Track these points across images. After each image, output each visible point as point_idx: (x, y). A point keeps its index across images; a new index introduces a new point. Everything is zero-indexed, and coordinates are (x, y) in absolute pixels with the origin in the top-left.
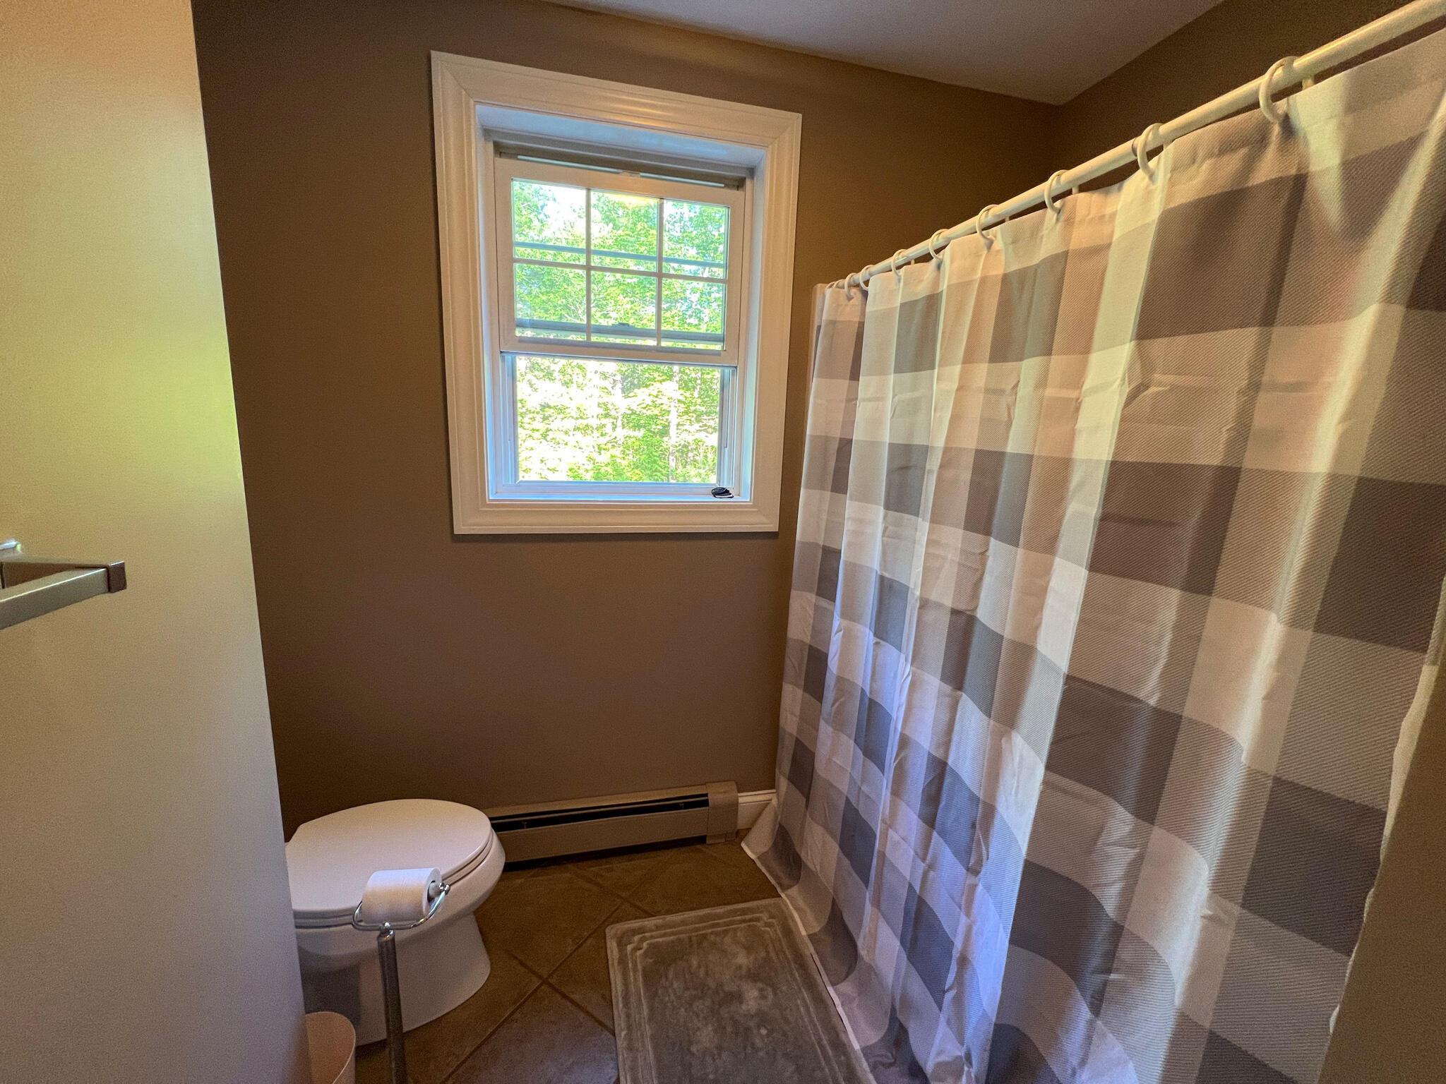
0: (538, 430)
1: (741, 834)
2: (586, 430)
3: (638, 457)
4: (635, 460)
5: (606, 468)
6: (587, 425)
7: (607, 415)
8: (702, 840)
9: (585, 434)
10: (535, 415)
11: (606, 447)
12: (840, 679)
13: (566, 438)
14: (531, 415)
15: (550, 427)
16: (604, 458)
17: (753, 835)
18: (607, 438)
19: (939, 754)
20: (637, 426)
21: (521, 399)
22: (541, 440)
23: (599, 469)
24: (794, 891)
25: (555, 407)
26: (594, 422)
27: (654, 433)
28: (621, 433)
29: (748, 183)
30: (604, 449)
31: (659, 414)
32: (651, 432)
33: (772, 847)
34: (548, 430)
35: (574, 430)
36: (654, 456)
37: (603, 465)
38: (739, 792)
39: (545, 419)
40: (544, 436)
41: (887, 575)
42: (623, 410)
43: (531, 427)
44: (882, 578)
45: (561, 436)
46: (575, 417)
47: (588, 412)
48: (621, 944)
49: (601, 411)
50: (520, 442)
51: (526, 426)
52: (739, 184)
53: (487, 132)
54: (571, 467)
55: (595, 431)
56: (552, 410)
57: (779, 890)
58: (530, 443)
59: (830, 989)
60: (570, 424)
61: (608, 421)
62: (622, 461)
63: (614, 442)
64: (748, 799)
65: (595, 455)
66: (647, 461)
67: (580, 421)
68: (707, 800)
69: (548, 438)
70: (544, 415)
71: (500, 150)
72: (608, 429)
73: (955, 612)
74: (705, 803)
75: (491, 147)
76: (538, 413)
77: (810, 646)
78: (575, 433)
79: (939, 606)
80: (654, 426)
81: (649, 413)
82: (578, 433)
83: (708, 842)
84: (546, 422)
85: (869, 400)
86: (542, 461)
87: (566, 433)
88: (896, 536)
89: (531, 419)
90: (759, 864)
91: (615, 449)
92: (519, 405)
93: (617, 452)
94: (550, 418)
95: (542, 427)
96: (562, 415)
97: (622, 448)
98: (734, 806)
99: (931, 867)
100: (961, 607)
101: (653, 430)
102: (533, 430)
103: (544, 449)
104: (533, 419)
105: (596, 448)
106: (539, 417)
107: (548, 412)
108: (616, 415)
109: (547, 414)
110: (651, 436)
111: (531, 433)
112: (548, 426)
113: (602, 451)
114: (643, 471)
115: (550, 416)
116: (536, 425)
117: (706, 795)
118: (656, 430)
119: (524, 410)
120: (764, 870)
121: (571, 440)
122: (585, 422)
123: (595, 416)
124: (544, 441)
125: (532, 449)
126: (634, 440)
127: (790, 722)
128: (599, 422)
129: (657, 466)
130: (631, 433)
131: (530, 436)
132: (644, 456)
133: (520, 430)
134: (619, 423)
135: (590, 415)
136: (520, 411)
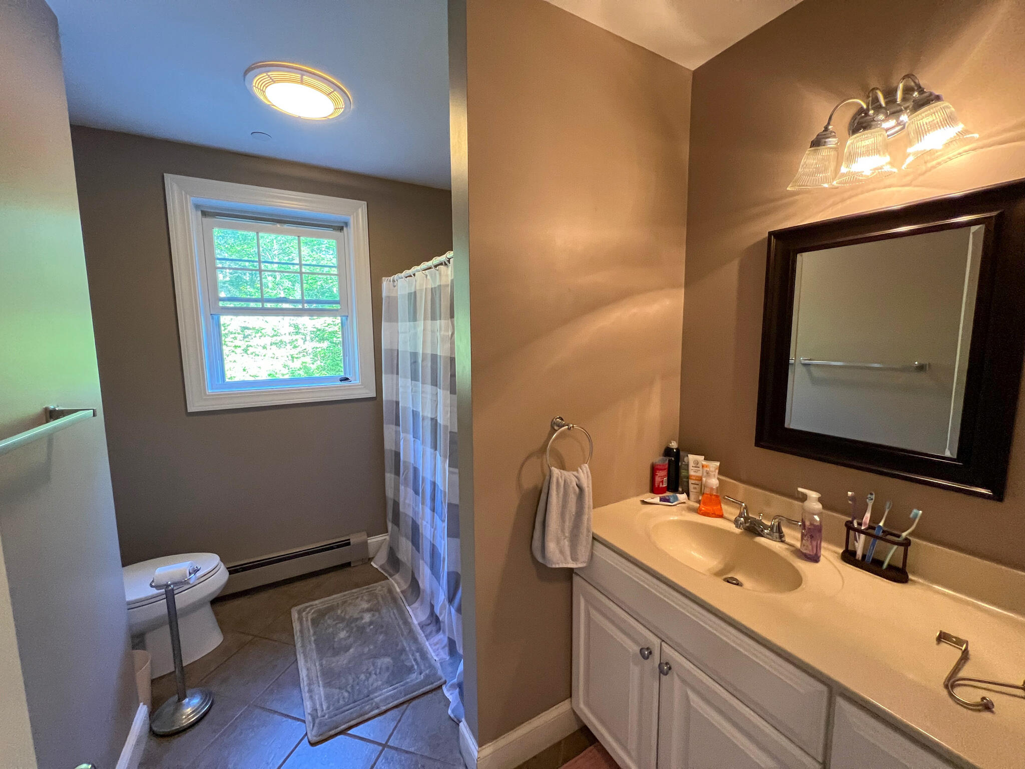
0: (240, 347)
1: (370, 559)
2: (280, 344)
3: (324, 362)
4: (322, 364)
5: (299, 372)
6: (281, 341)
7: (297, 333)
8: (348, 564)
9: (280, 347)
10: (237, 335)
11: (298, 356)
12: (404, 462)
13: (264, 352)
14: (233, 336)
15: (249, 344)
16: (297, 364)
17: (376, 558)
18: (299, 349)
19: (433, 480)
20: (322, 340)
21: (223, 323)
22: (243, 354)
23: (293, 373)
24: (397, 576)
25: (254, 328)
26: (287, 339)
27: (335, 343)
28: (309, 346)
29: (345, 229)
30: (296, 358)
31: (338, 330)
32: (333, 343)
33: (387, 560)
34: (248, 346)
35: (271, 345)
36: (337, 360)
37: (297, 369)
38: (368, 537)
39: (245, 337)
40: (246, 351)
41: (415, 409)
42: (310, 329)
43: (233, 344)
44: (413, 411)
45: (259, 350)
46: (271, 335)
47: (282, 331)
48: (300, 612)
49: (292, 329)
50: (225, 356)
51: (229, 344)
52: (341, 229)
53: (197, 207)
54: (269, 373)
55: (288, 345)
56: (251, 331)
57: (389, 577)
58: (233, 357)
59: (408, 607)
60: (267, 341)
61: (299, 337)
62: (311, 365)
63: (305, 352)
64: (373, 540)
65: (290, 363)
66: (331, 364)
67: (275, 338)
68: (350, 542)
69: (249, 352)
70: (244, 335)
71: (205, 214)
72: (300, 342)
73: (432, 419)
74: (349, 544)
75: (200, 213)
76: (238, 334)
77: (395, 451)
78: (271, 347)
79: (427, 417)
80: (335, 339)
81: (330, 330)
82: (274, 347)
83: (352, 565)
84: (247, 339)
85: (402, 333)
86: (244, 370)
87: (264, 347)
88: (415, 392)
89: (233, 338)
90: (380, 570)
91: (306, 357)
92: (222, 328)
93: (308, 359)
94: (249, 337)
95: (243, 344)
96: (260, 334)
97: (311, 356)
98: (365, 544)
99: (435, 529)
100: (433, 417)
101: (334, 341)
102: (236, 347)
103: (247, 361)
104: (235, 338)
105: (290, 358)
106: (240, 337)
107: (247, 332)
108: (305, 332)
109: (246, 334)
110: (335, 346)
111: (233, 349)
112: (247, 343)
113: (295, 360)
114: (329, 372)
115: (250, 335)
116: (237, 343)
117: (349, 540)
118: (337, 342)
119: (226, 331)
120: (382, 571)
121: (269, 353)
122: (279, 339)
123: (287, 334)
124: (245, 355)
125: (235, 361)
126: (320, 349)
127: (390, 493)
128: (291, 338)
129: (339, 368)
130: (318, 345)
131: (233, 352)
132: (329, 361)
133: (224, 347)
134: (308, 338)
135: (283, 333)
136: (223, 332)
